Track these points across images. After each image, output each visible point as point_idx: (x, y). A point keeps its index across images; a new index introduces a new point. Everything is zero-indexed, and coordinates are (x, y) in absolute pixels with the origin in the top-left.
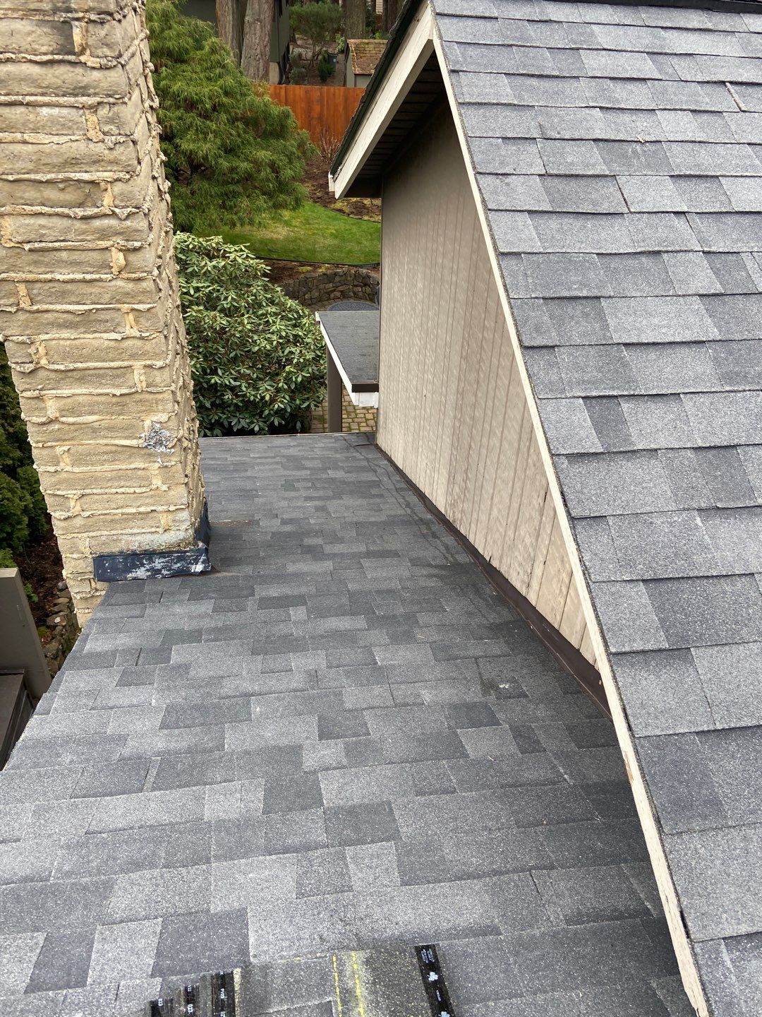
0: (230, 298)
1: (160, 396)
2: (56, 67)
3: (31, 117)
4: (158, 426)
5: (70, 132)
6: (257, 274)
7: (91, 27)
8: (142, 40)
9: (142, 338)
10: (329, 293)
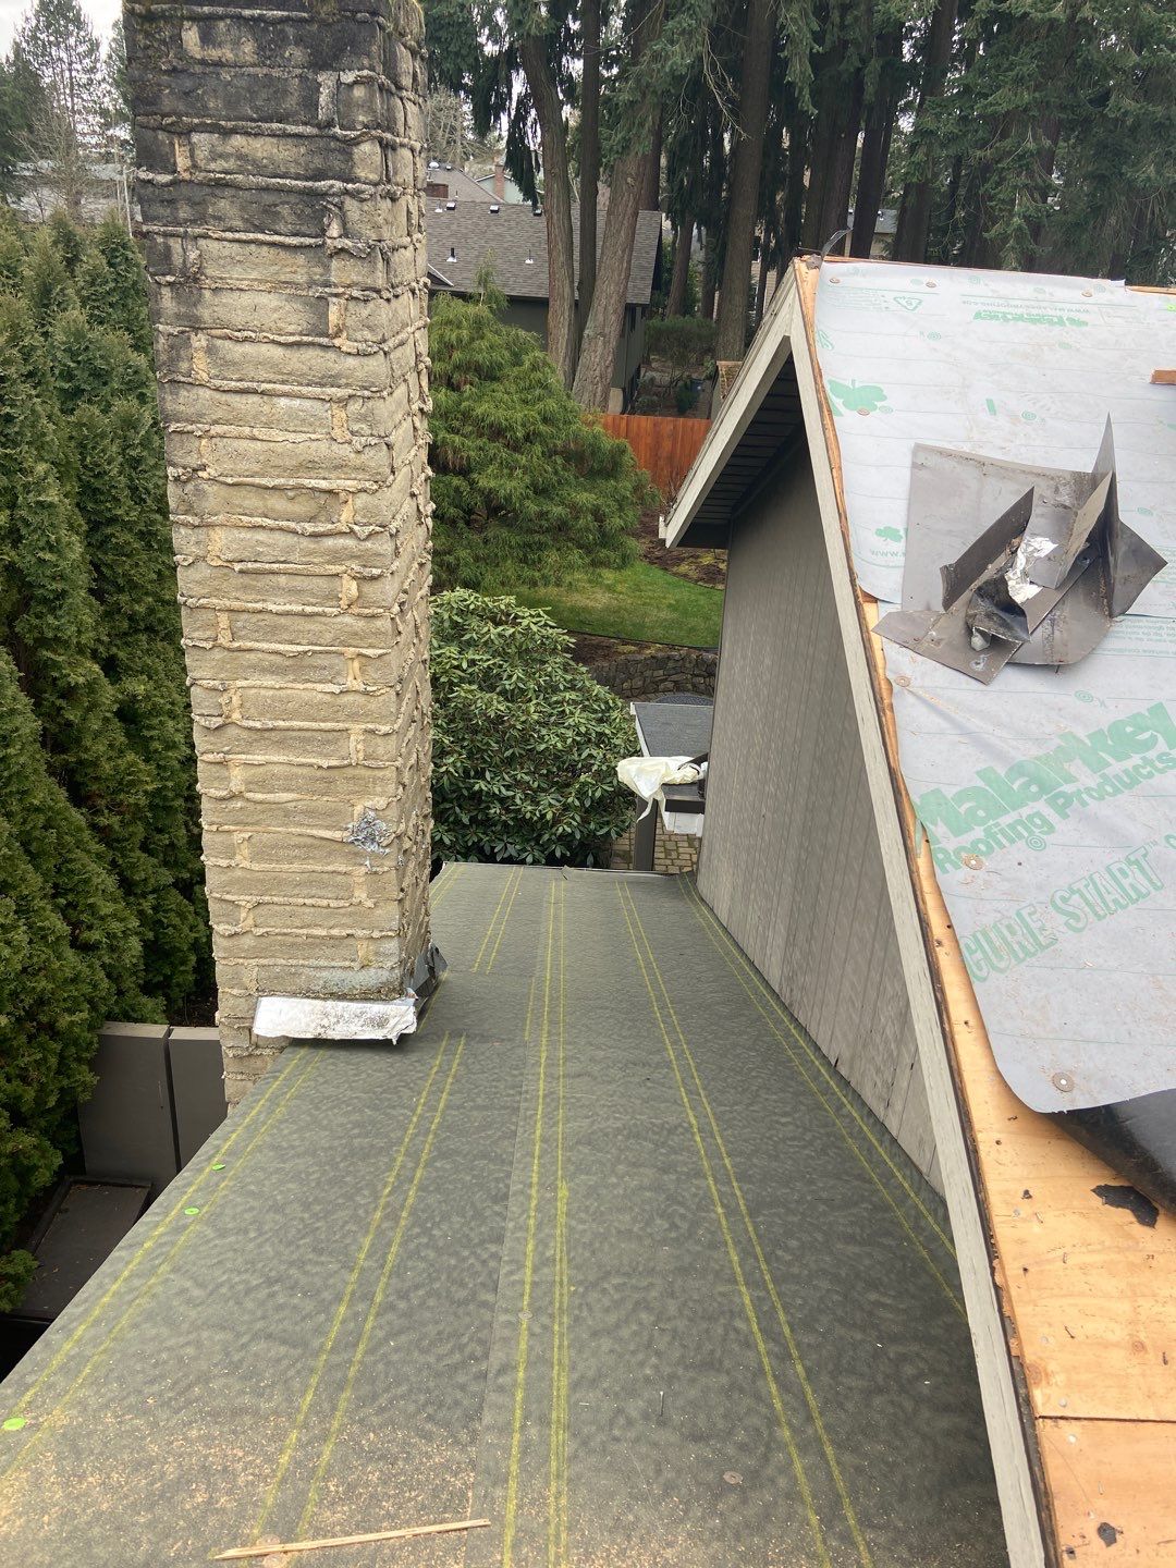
0: (515, 677)
1: (380, 774)
2: (303, 350)
3: (266, 409)
4: (372, 814)
5: (311, 430)
6: (556, 648)
7: (351, 305)
8: (419, 329)
9: (366, 693)
10: (657, 683)
